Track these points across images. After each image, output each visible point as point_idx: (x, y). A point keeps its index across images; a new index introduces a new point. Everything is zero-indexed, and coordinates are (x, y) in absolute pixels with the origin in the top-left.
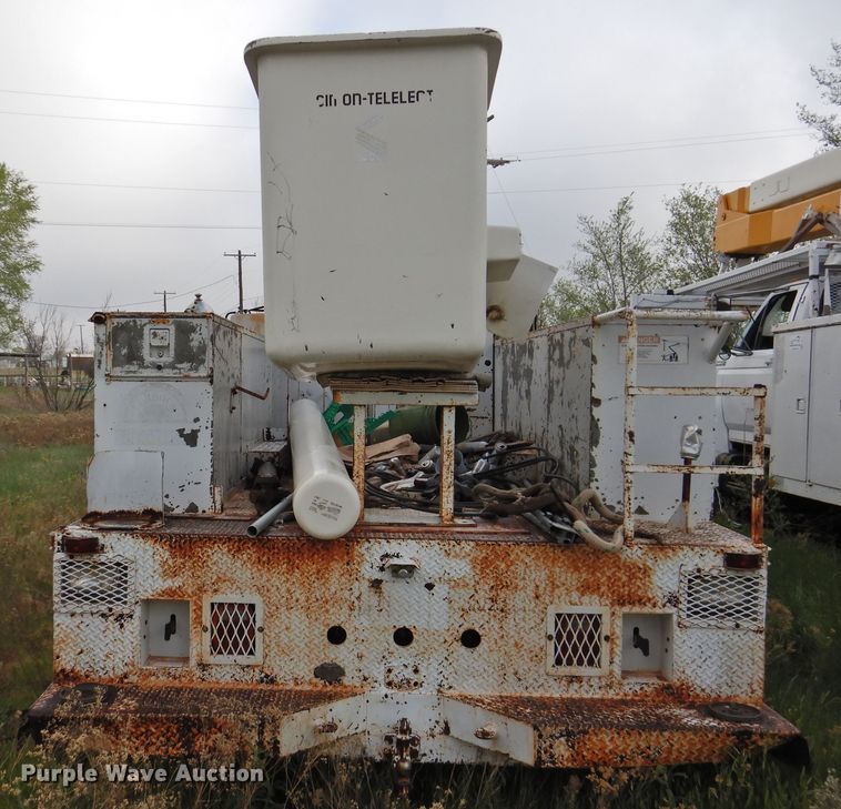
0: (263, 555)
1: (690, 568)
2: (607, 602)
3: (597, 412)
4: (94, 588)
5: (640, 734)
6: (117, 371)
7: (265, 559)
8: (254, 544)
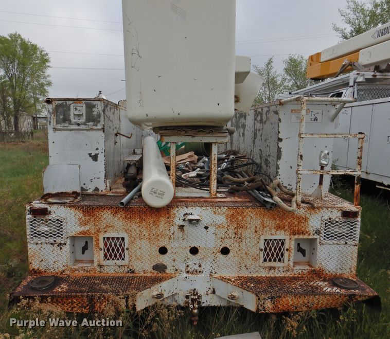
0: (128, 215)
1: (326, 218)
2: (288, 234)
3: (280, 144)
4: (47, 231)
5: (305, 297)
6: (59, 126)
7: (129, 216)
8: (123, 210)
